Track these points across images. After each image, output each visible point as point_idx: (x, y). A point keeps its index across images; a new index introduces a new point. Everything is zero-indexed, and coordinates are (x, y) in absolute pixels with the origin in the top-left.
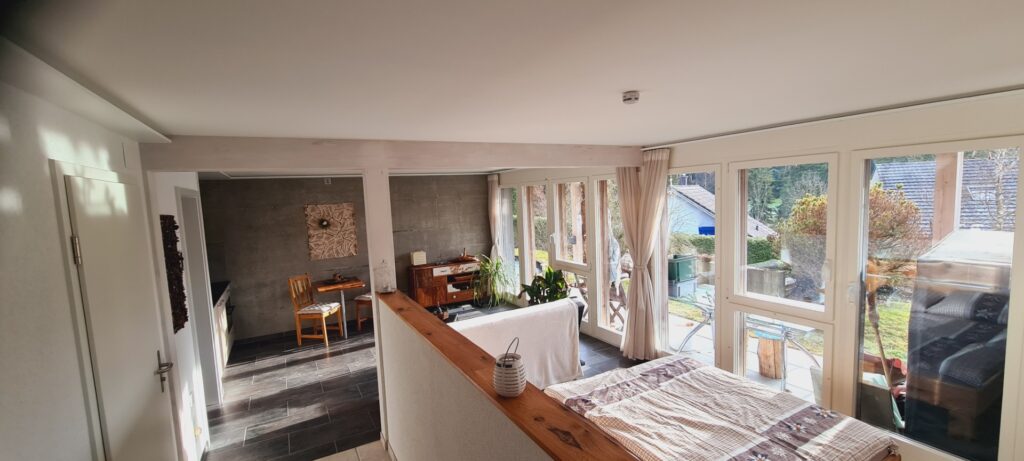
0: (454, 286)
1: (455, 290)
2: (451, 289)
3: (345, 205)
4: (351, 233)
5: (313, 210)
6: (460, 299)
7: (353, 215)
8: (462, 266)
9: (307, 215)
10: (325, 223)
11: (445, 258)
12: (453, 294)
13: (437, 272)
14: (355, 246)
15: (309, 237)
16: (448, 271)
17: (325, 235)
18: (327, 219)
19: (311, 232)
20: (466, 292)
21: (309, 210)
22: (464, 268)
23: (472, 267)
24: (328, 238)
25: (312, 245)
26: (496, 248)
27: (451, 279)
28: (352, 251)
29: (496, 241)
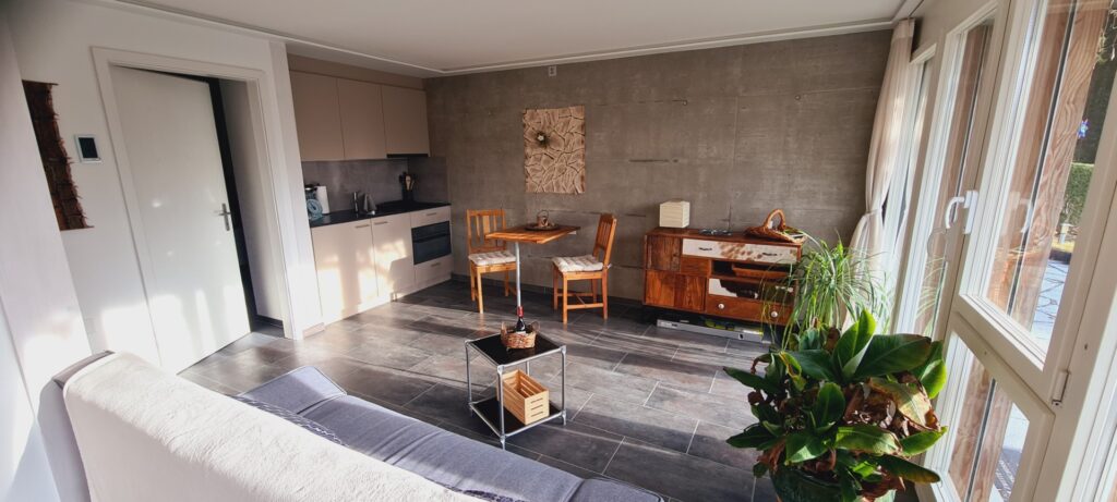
0: (724, 284)
1: (724, 292)
2: (715, 287)
3: (573, 109)
4: (578, 156)
5: (532, 118)
6: (732, 314)
7: (583, 127)
8: (748, 247)
9: (524, 126)
10: (541, 138)
11: (739, 225)
12: (719, 299)
13: (691, 247)
14: (582, 178)
15: (526, 157)
16: (715, 250)
17: (544, 157)
18: (547, 131)
19: (528, 151)
20: (749, 304)
21: (527, 117)
22: (753, 252)
23: (781, 255)
24: (547, 162)
25: (529, 169)
26: (872, 221)
27: (722, 268)
28: (578, 186)
29: (877, 207)
